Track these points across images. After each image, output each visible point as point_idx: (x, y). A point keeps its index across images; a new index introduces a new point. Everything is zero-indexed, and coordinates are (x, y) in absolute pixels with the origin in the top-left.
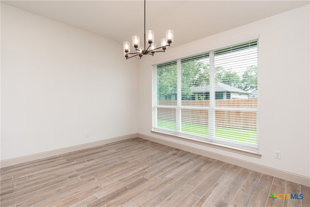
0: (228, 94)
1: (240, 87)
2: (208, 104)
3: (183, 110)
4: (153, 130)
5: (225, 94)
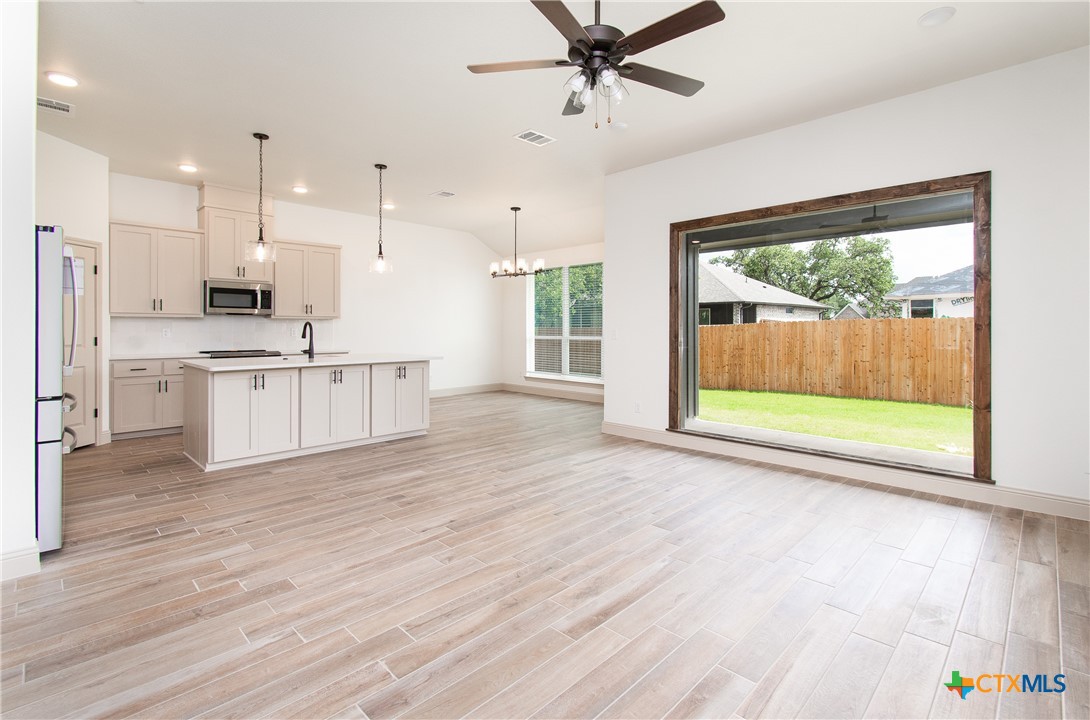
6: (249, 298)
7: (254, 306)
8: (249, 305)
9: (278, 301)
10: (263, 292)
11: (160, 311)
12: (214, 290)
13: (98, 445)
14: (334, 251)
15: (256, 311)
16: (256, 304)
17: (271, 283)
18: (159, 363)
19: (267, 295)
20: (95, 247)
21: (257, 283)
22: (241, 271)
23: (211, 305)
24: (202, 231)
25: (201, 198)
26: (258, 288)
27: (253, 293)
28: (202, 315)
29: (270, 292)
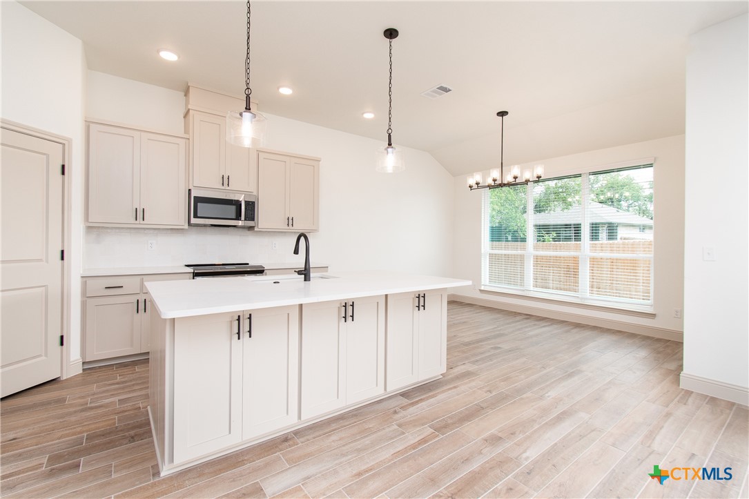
0: (612, 229)
1: (643, 212)
2: (578, 248)
3: (537, 258)
4: (482, 288)
5: (605, 228)
6: (233, 208)
7: (238, 217)
8: (234, 217)
9: (262, 212)
10: (247, 203)
11: (142, 222)
12: (198, 200)
13: (64, 378)
14: (313, 163)
15: (240, 223)
16: (241, 216)
17: (255, 193)
18: (138, 278)
19: (251, 206)
20: (64, 144)
21: (241, 192)
22: (225, 180)
23: (196, 216)
24: (187, 136)
25: (187, 103)
26: (242, 198)
27: (237, 204)
28: (186, 226)
29: (253, 203)
